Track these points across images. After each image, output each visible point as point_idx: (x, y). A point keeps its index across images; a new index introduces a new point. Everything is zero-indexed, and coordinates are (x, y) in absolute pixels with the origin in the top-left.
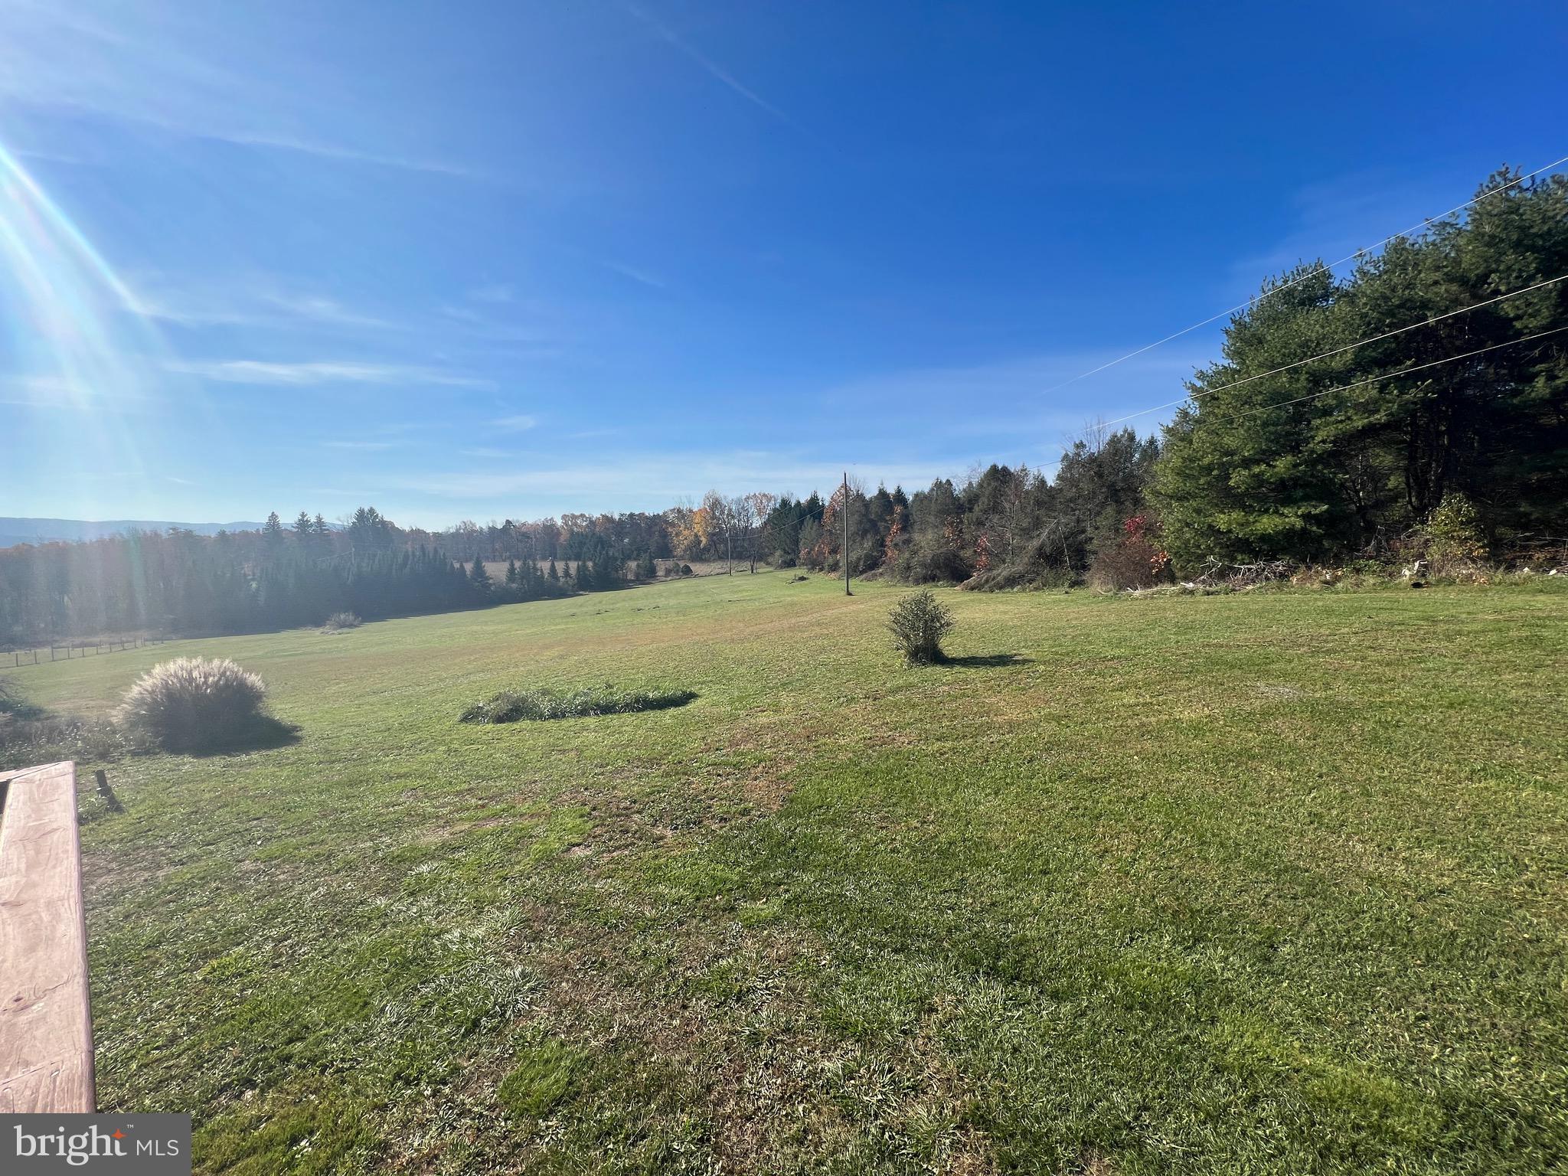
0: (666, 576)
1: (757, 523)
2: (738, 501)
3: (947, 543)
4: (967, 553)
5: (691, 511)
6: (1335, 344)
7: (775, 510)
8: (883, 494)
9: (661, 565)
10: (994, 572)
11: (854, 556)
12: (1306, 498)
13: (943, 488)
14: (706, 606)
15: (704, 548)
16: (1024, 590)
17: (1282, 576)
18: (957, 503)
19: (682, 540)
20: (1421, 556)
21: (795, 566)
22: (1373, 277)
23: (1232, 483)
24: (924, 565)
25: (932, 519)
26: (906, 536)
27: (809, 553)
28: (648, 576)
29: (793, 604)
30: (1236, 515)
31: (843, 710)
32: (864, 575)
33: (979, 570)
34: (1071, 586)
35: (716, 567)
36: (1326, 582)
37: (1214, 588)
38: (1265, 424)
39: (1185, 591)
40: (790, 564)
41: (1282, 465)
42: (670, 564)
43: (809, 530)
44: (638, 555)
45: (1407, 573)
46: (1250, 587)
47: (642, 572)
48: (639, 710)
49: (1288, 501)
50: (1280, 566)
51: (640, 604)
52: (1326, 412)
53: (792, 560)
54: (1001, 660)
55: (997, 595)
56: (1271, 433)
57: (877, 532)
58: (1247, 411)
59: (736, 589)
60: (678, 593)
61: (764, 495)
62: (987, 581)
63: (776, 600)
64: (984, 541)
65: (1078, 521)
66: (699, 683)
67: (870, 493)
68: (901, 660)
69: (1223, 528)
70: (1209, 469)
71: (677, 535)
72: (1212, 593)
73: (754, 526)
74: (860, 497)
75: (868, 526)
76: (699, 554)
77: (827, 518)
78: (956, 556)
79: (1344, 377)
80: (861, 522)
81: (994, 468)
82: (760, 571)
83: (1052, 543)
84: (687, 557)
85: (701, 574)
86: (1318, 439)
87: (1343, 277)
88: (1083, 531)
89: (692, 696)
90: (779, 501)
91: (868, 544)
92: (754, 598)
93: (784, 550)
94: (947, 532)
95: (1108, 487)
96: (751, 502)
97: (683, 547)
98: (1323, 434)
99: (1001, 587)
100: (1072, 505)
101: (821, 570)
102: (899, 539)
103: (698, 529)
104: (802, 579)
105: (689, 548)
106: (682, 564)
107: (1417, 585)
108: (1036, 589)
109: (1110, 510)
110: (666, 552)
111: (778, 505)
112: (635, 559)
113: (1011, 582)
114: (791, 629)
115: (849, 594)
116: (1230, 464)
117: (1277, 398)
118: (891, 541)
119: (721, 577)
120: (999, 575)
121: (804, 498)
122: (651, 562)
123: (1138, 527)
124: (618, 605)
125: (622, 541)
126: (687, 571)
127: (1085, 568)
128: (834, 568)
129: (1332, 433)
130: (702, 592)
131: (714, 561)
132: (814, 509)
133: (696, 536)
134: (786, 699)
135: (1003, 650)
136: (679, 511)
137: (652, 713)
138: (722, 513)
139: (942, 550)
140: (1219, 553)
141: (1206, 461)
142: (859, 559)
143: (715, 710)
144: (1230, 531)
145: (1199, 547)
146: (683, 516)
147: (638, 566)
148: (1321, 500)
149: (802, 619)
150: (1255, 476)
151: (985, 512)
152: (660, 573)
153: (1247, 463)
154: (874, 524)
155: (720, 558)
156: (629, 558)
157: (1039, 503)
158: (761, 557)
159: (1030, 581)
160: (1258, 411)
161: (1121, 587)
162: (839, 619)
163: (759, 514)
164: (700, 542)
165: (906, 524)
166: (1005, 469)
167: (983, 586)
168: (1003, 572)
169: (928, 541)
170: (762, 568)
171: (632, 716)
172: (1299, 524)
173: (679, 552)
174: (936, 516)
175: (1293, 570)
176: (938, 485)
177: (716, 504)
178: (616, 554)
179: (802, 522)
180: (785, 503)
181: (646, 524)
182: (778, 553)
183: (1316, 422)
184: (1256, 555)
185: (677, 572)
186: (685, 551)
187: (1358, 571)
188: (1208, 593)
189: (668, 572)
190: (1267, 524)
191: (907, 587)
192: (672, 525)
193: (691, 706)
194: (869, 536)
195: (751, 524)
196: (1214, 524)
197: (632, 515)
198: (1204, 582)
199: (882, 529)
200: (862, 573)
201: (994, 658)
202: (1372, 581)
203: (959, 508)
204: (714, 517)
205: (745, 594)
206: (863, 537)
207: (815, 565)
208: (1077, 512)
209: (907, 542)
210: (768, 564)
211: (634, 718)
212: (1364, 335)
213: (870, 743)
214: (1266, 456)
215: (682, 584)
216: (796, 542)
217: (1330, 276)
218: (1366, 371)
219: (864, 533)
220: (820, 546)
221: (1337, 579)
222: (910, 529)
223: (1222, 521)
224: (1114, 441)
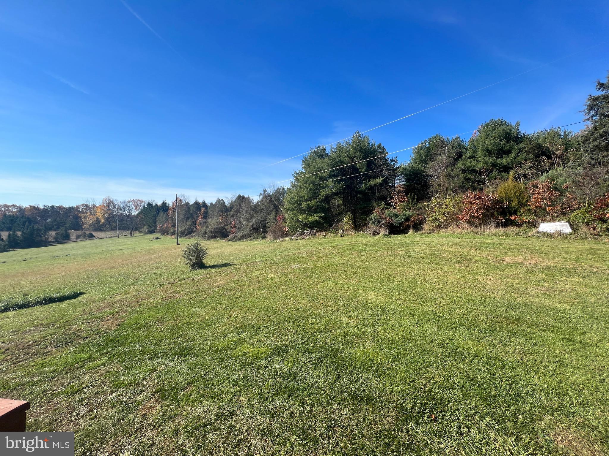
0: (77, 239)
1: (134, 213)
2: (124, 202)
3: (221, 223)
4: (228, 227)
5: (94, 206)
6: (325, 169)
7: (144, 207)
8: (196, 203)
9: (73, 234)
10: (237, 234)
11: (183, 228)
12: (320, 212)
13: (220, 202)
14: (101, 253)
15: (103, 224)
16: (247, 241)
17: (315, 234)
18: (226, 208)
19: (88, 221)
20: (342, 228)
21: (155, 233)
22: (334, 152)
23: (302, 206)
24: (211, 232)
25: (216, 214)
26: (205, 220)
27: (162, 227)
28: (64, 238)
29: (150, 250)
30: (304, 216)
31: (158, 289)
32: (187, 236)
33: (232, 233)
34: (262, 239)
35: (110, 234)
36: (324, 236)
37: (298, 238)
38: (310, 190)
39: (290, 240)
40: (152, 232)
41: (314, 201)
42: (80, 232)
43: (162, 217)
44: (57, 228)
45: (340, 233)
46: (307, 238)
47: (59, 237)
48: (46, 304)
49: (316, 213)
50: (314, 231)
51: (56, 254)
52: (324, 188)
53: (153, 230)
54: (225, 265)
55: (238, 243)
56: (311, 193)
57: (193, 218)
58: (305, 185)
59: (120, 244)
60: (84, 247)
61: (139, 200)
62: (234, 238)
63: (142, 248)
64: (234, 223)
65: (265, 216)
66: (88, 288)
67: (191, 202)
68: (187, 268)
69: (301, 220)
70: (296, 202)
71: (85, 217)
72: (298, 240)
73: (133, 214)
74: (187, 204)
75: (189, 216)
76: (99, 227)
77: (170, 211)
78: (224, 228)
79: (326, 179)
80: (186, 214)
81: (240, 196)
82: (135, 235)
83: (257, 224)
84: (92, 229)
85: (100, 237)
86: (321, 195)
87: (328, 150)
88: (266, 220)
89: (82, 294)
90: (147, 203)
91: (189, 223)
92: (130, 248)
93: (149, 226)
94: (220, 219)
95: (274, 205)
96: (131, 203)
97: (89, 224)
98: (323, 194)
99: (239, 240)
100: (263, 211)
101: (167, 234)
102: (202, 221)
103: (99, 215)
104: (157, 238)
105: (93, 224)
106: (88, 232)
107: (341, 236)
108: (251, 240)
109: (273, 213)
110: (77, 226)
111: (146, 206)
112: (55, 230)
113: (243, 238)
114: (145, 261)
115: (178, 244)
116: (302, 200)
117: (313, 182)
118: (199, 222)
119: (114, 238)
120: (239, 235)
121: (160, 203)
122: (66, 232)
123: (281, 219)
124: (41, 255)
125: (46, 220)
126: (91, 236)
127: (266, 232)
128: (173, 233)
129: (325, 194)
130: (100, 246)
131: (109, 230)
132: (164, 207)
133: (98, 218)
134: (132, 288)
135: (228, 262)
136: (86, 206)
137: (54, 304)
138: (114, 207)
139: (218, 226)
140: (301, 228)
141: (296, 199)
142: (185, 229)
143: (93, 298)
144: (302, 221)
145: (295, 225)
146: (90, 208)
147: (57, 234)
148: (323, 212)
149: (153, 256)
150: (308, 204)
151: (235, 211)
152: (73, 237)
153: (306, 201)
154: (192, 215)
155: (112, 229)
156: (51, 229)
157: (253, 210)
158: (137, 229)
159: (249, 237)
160: (308, 186)
161: (276, 239)
162: (171, 255)
163: (136, 209)
164: (100, 222)
165: (205, 216)
166: (243, 196)
167: (233, 239)
168: (240, 234)
169: (214, 222)
170: (137, 234)
171: (40, 307)
172: (317, 219)
173: (86, 226)
174: (218, 213)
175: (317, 232)
176: (219, 201)
177: (110, 203)
178: (40, 227)
179: (158, 213)
180: (149, 204)
181: (64, 211)
182: (145, 227)
183: (321, 190)
184: (310, 228)
185: (84, 237)
186: (90, 226)
187: (331, 232)
188: (296, 240)
189: (78, 237)
190: (311, 219)
191: (205, 240)
192: (82, 212)
193: (80, 298)
194: (189, 220)
195: (131, 213)
196: (299, 218)
197: (53, 207)
198: (296, 236)
199: (195, 217)
200: (186, 235)
201: (223, 264)
202: (333, 235)
203: (227, 210)
204: (109, 209)
205: (125, 246)
206: (187, 220)
207: (164, 232)
208: (264, 213)
209: (205, 223)
210: (140, 232)
211: (42, 308)
212: (332, 168)
213: (164, 299)
214: (310, 199)
215: (88, 243)
216: (155, 222)
217: (326, 150)
218: (331, 178)
219: (188, 218)
220: (167, 224)
221: (326, 235)
222: (207, 217)
223: (301, 217)
224: (278, 190)
